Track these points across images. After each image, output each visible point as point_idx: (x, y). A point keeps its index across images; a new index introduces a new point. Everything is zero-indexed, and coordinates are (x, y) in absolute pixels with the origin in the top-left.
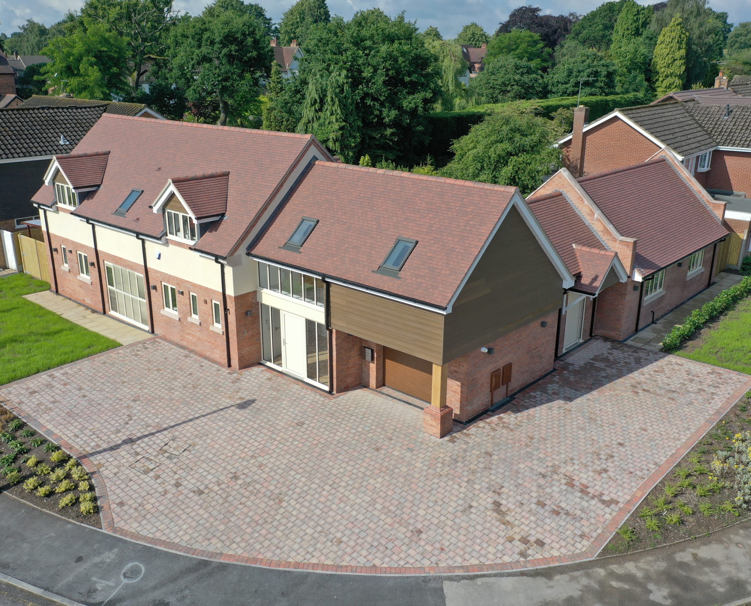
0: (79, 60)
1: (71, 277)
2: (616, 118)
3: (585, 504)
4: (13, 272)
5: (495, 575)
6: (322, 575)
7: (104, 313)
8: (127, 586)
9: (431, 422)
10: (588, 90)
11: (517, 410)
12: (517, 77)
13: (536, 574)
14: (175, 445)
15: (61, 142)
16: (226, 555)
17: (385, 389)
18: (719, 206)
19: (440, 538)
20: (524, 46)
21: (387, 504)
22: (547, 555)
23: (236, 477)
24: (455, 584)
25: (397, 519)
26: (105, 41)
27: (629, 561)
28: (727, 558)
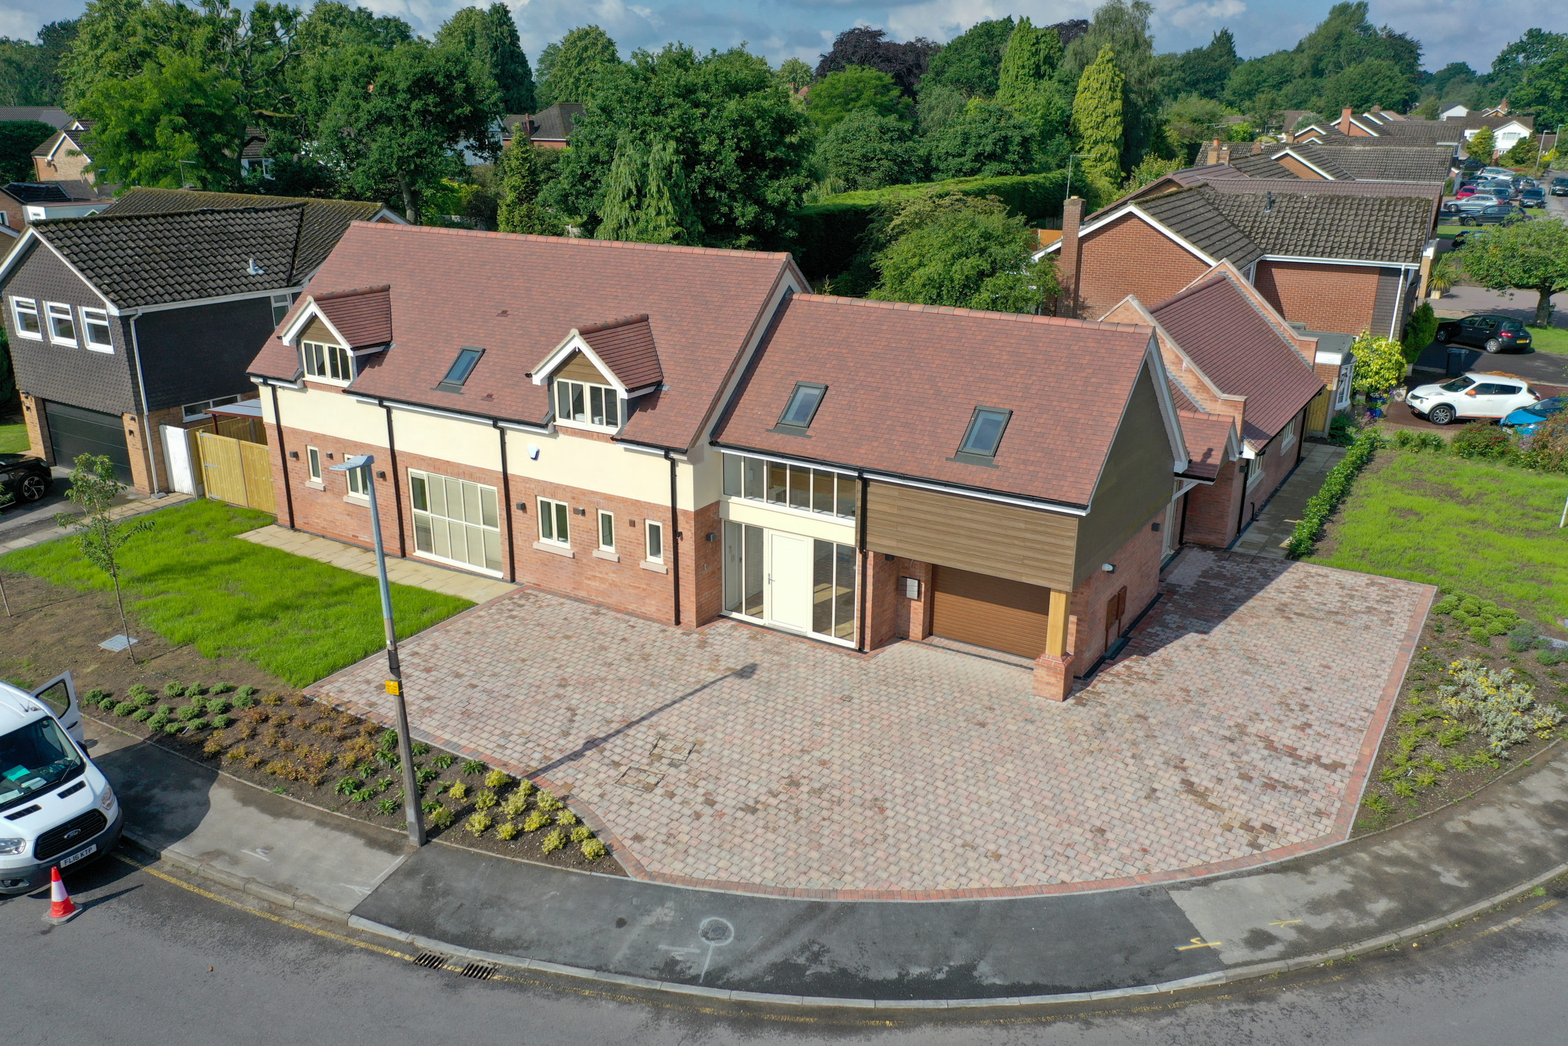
0: (153, 120)
1: (327, 498)
2: (1131, 215)
3: (1301, 771)
4: (185, 497)
5: (1233, 876)
6: (998, 903)
7: (404, 555)
8: (719, 951)
9: (1047, 679)
10: (994, 166)
11: (1145, 652)
12: (886, 146)
13: (1284, 868)
14: (670, 746)
15: (251, 271)
16: (845, 892)
17: (934, 640)
18: (1308, 344)
19: (1134, 836)
20: (868, 94)
21: (1038, 798)
22: (1284, 842)
23: (794, 783)
24: (1186, 893)
25: (1063, 817)
26: (197, 87)
27: (1392, 839)
28: (1509, 822)
